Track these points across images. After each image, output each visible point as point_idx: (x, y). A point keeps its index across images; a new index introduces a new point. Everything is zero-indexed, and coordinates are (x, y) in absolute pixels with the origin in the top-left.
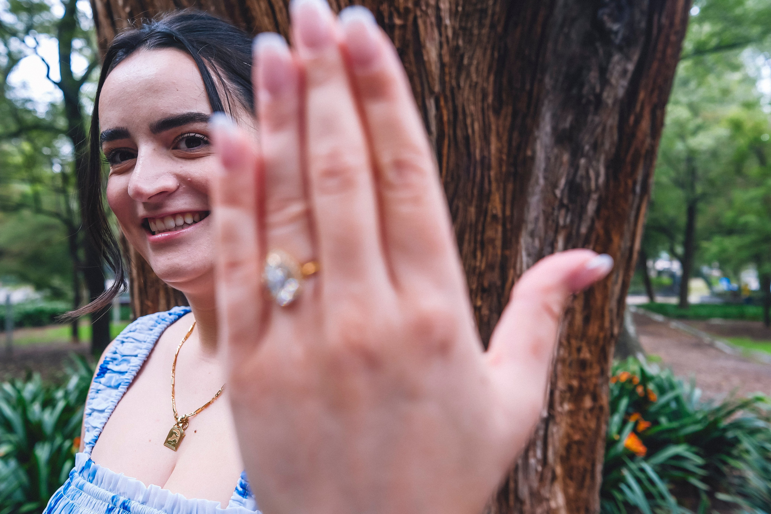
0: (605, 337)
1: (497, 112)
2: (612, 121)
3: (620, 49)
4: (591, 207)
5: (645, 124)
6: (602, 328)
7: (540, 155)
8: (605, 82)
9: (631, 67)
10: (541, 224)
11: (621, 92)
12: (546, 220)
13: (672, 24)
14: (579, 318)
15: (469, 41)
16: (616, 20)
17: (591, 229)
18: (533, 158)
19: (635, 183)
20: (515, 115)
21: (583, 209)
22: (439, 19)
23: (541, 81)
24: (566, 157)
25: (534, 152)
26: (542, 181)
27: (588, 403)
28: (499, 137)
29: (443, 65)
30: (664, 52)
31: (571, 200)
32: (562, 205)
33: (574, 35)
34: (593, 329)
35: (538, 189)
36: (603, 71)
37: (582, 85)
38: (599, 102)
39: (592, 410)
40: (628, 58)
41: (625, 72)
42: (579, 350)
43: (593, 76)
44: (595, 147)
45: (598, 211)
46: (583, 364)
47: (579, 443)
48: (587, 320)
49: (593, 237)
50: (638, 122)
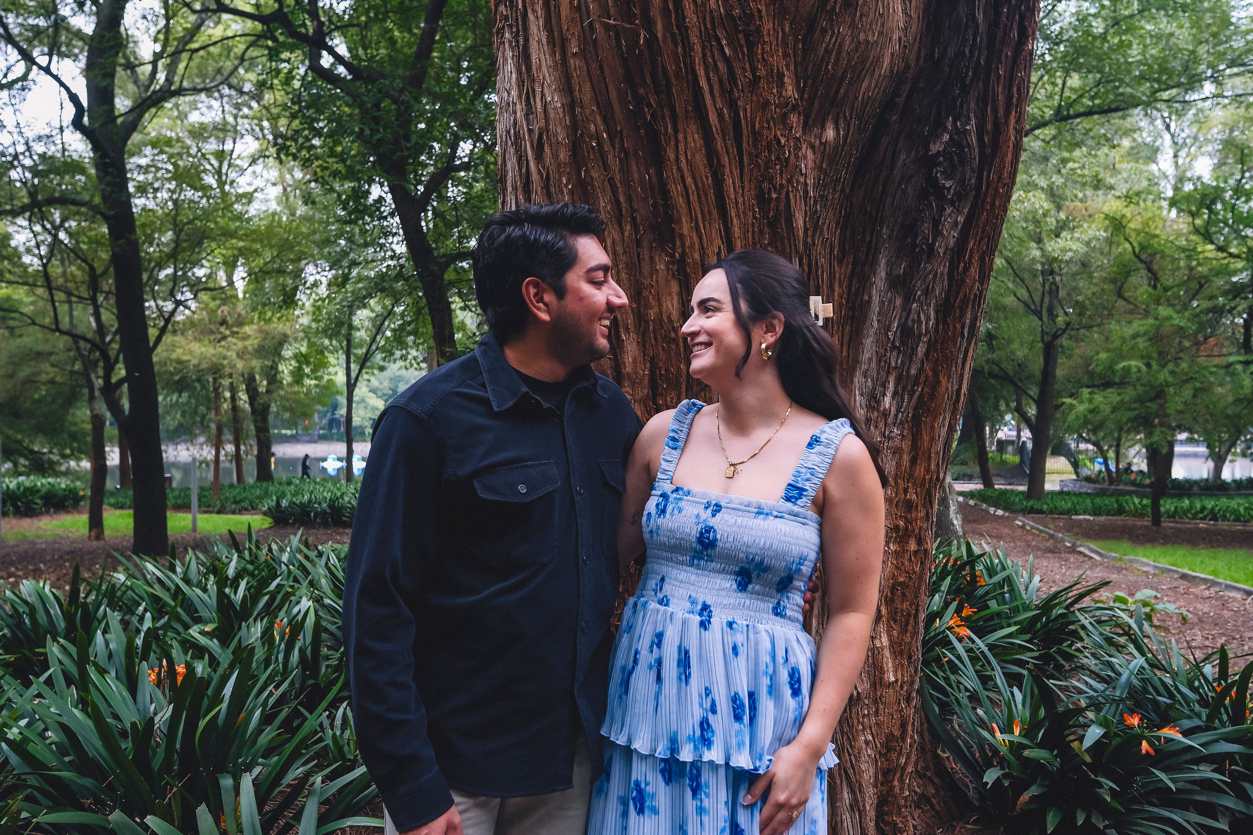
0: (931, 480)
1: (840, 262)
2: (943, 269)
3: (952, 203)
4: (921, 350)
5: (974, 271)
6: (928, 470)
7: (876, 300)
8: (937, 233)
9: (961, 219)
10: (874, 365)
11: (952, 242)
12: (879, 361)
13: (1000, 178)
14: (906, 458)
15: (824, 206)
16: (948, 178)
17: (921, 370)
18: (869, 302)
19: (963, 327)
20: (855, 264)
21: (914, 350)
22: (806, 192)
23: (880, 232)
24: (898, 302)
25: (870, 297)
26: (875, 324)
27: (913, 546)
28: (841, 286)
29: (806, 230)
30: (993, 204)
31: (901, 342)
32: (894, 347)
33: (910, 191)
34: (920, 470)
35: (872, 331)
36: (936, 223)
37: (916, 235)
38: (931, 251)
39: (916, 553)
40: (959, 212)
41: (956, 223)
42: (906, 491)
43: (926, 227)
44: (926, 292)
45: (927, 354)
46: (909, 506)
47: (901, 584)
48: (914, 461)
49: (923, 378)
50: (966, 269)
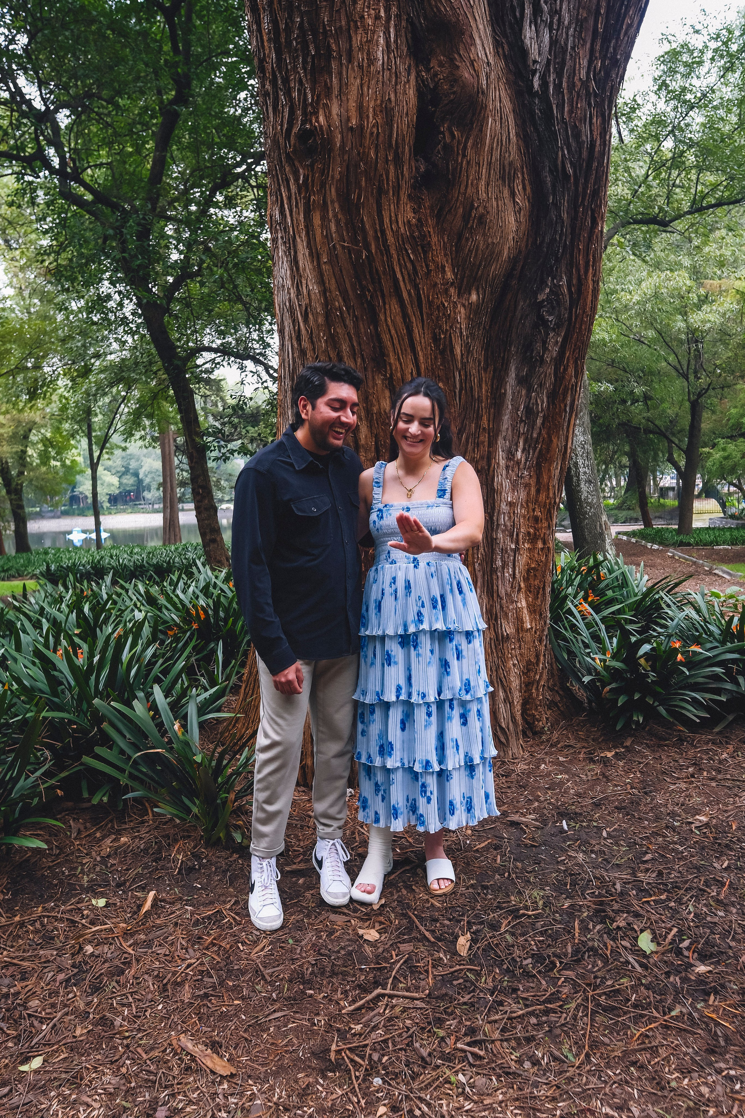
0: (550, 504)
1: (485, 370)
2: (551, 370)
3: (553, 330)
4: (539, 421)
5: (571, 371)
6: (548, 497)
7: (509, 392)
8: (545, 349)
9: (560, 339)
10: (510, 432)
11: (555, 354)
12: (513, 430)
13: (584, 312)
14: (533, 490)
15: (473, 339)
16: (550, 315)
17: (540, 434)
18: (505, 394)
19: (565, 406)
20: (495, 371)
21: (535, 422)
22: (461, 333)
23: (510, 350)
24: (524, 392)
25: (506, 390)
26: (510, 407)
27: (540, 545)
28: (487, 385)
29: (462, 355)
30: (580, 328)
31: (526, 417)
32: (522, 421)
33: (527, 324)
34: (542, 497)
35: (508, 411)
36: (544, 343)
37: (532, 351)
38: (542, 361)
39: (542, 549)
40: (558, 335)
41: (557, 342)
42: (534, 510)
43: (539, 346)
44: (541, 385)
45: (543, 424)
46: (536, 519)
47: (534, 569)
48: (538, 491)
49: (541, 440)
50: (565, 370)
